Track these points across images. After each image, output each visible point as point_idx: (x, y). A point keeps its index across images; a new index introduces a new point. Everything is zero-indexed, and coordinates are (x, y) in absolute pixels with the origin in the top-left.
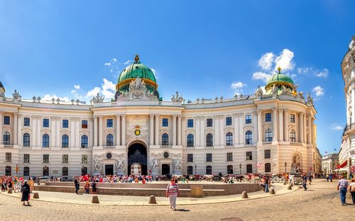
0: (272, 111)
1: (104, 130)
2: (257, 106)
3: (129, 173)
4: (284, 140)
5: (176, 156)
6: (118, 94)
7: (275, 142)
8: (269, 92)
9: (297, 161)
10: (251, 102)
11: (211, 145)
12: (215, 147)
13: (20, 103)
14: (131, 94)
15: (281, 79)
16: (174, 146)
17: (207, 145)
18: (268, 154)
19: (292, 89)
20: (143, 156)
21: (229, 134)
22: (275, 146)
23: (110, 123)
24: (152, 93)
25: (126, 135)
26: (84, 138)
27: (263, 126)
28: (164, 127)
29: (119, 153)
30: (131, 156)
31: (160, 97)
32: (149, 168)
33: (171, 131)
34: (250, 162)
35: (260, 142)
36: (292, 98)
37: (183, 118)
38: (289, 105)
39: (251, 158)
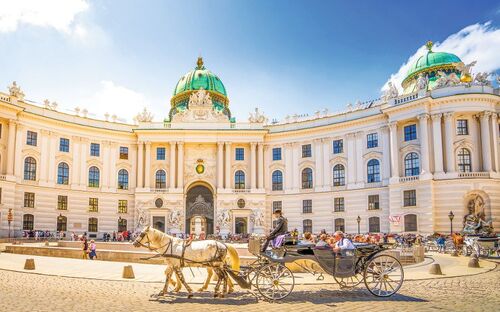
0: (418, 121)
1: (153, 164)
2: (388, 117)
3: (188, 231)
4: (445, 170)
5: (256, 204)
6: (173, 111)
7: (425, 176)
8: (411, 89)
9: (478, 210)
10: (377, 110)
11: (310, 187)
12: (317, 190)
13: (21, 105)
14: (191, 113)
15: (435, 62)
16: (253, 190)
17: (304, 187)
18: (410, 198)
19: (458, 73)
20: (208, 205)
21: (339, 168)
22: (427, 182)
23: (161, 154)
24: (221, 112)
25: (184, 173)
26: (123, 174)
27: (400, 150)
28: (238, 162)
29: (173, 199)
30: (191, 205)
31: (232, 117)
32: (216, 224)
33: (249, 166)
34: (374, 213)
35: (396, 178)
36: (462, 89)
37: (266, 147)
38: (454, 104)
39: (377, 206)
